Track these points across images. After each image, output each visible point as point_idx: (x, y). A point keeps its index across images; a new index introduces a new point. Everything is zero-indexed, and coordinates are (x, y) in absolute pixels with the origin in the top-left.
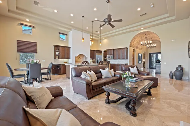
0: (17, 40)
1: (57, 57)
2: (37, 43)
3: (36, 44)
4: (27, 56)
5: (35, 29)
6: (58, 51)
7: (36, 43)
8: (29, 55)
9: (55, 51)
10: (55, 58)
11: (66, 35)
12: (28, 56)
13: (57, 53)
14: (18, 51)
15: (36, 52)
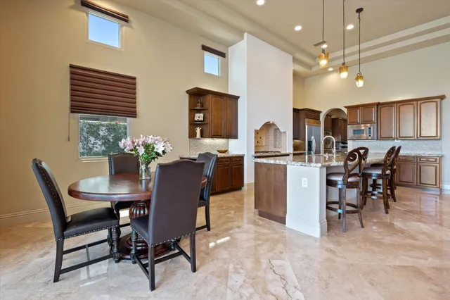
0: (72, 66)
1: (198, 131)
2: (138, 81)
3: (135, 84)
4: (98, 127)
5: (132, 27)
6: (199, 111)
7: (134, 78)
8: (102, 125)
9: (190, 110)
10: (192, 135)
11: (222, 55)
12: (98, 129)
13: (199, 117)
14: (75, 109)
15: (133, 114)
